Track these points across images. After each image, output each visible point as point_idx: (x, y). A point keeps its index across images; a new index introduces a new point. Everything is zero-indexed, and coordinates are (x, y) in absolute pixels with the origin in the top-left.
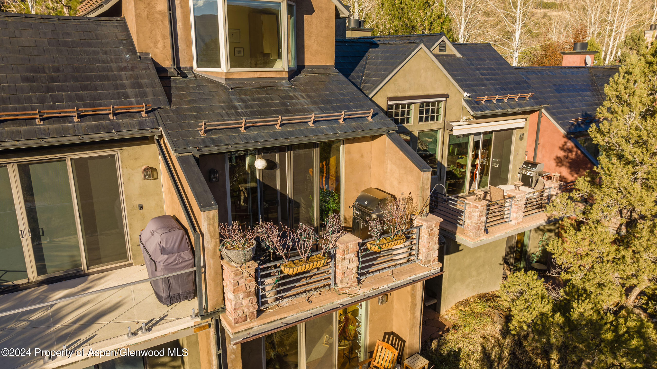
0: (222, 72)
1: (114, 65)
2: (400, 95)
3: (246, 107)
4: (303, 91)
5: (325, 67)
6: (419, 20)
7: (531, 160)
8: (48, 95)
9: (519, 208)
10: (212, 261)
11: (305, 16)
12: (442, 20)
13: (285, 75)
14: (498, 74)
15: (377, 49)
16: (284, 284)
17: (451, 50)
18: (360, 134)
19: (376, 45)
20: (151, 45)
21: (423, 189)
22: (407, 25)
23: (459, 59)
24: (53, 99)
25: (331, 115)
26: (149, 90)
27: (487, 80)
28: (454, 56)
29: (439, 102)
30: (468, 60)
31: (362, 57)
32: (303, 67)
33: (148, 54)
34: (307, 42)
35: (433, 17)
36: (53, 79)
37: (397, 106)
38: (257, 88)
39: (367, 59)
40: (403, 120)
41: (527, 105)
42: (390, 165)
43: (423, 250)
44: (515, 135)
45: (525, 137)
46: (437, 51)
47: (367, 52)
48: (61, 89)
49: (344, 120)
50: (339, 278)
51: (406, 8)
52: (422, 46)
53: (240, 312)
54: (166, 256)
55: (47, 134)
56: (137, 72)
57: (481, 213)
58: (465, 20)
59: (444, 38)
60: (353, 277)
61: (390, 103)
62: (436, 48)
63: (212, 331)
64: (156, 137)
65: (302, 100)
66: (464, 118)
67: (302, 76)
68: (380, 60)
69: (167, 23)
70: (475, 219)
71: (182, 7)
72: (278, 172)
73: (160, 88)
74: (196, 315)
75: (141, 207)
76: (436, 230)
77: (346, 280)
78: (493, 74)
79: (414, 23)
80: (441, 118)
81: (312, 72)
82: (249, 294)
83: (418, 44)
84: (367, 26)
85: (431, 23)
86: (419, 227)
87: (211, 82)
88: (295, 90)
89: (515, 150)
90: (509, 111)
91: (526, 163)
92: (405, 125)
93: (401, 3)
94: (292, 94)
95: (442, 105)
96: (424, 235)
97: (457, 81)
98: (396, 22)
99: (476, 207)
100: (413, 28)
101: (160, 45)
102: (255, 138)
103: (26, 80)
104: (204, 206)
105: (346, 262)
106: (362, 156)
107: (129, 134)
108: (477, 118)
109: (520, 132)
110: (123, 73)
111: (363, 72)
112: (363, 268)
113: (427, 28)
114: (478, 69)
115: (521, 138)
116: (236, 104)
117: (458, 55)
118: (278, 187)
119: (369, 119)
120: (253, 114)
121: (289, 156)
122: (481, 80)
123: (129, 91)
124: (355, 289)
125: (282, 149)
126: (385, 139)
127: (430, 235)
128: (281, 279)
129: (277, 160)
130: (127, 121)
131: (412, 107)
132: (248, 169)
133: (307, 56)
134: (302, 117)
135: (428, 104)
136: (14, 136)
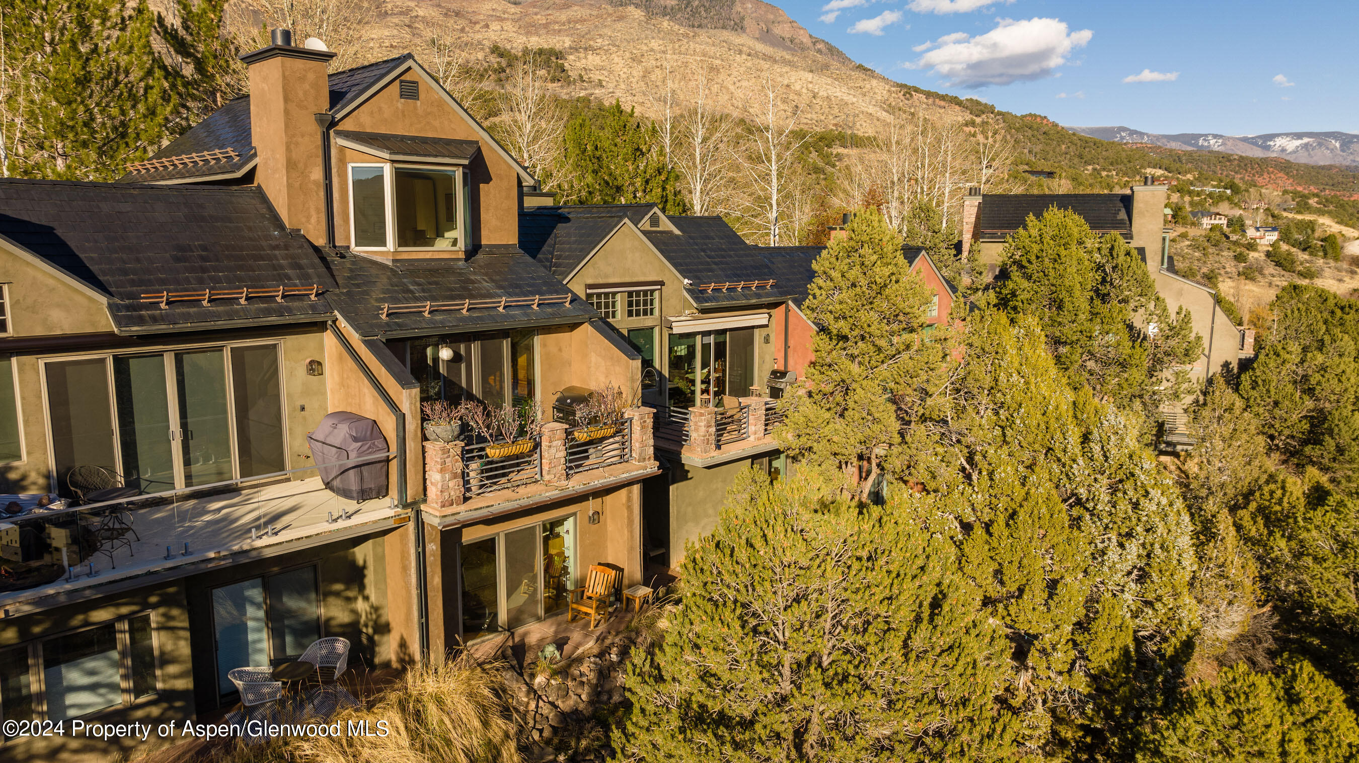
0: (389, 252)
1: (264, 243)
2: (601, 281)
3: (423, 291)
4: (486, 274)
5: (506, 246)
6: (626, 177)
7: (782, 368)
8: (205, 275)
9: (758, 419)
10: (413, 445)
11: (481, 185)
12: (663, 177)
13: (462, 255)
14: (731, 256)
15: (568, 225)
16: (491, 470)
17: (666, 225)
18: (557, 321)
19: (566, 220)
20: (304, 220)
21: (633, 380)
22: (607, 183)
23: (677, 236)
24: (212, 279)
26: (310, 271)
27: (716, 264)
28: (671, 232)
29: (652, 291)
30: (690, 237)
31: (549, 235)
32: (480, 246)
33: (299, 230)
34: (484, 216)
35: (649, 172)
36: (204, 259)
37: (599, 295)
38: (430, 270)
39: (556, 237)
40: (607, 314)
41: (768, 295)
42: (594, 358)
43: (636, 445)
44: (758, 335)
45: (772, 338)
46: (647, 227)
47: (554, 228)
48: (216, 269)
49: (539, 305)
50: (546, 468)
51: (604, 156)
52: (626, 220)
53: (446, 495)
54: (360, 444)
55: (218, 316)
56: (292, 251)
57: (708, 422)
58: (701, 176)
59: (655, 209)
60: (560, 469)
61: (589, 291)
62: (645, 223)
63: (411, 525)
64: (330, 322)
65: (485, 284)
66: (687, 312)
67: (480, 256)
68: (573, 239)
69: (322, 194)
70: (703, 430)
71: (339, 176)
72: (463, 366)
73: (322, 270)
74: (397, 506)
75: (303, 409)
76: (650, 422)
77: (554, 471)
78: (724, 257)
79: (620, 182)
80: (657, 312)
81: (490, 253)
82: (455, 476)
83: (621, 218)
84: (546, 189)
85: (647, 182)
86: (631, 420)
87: (375, 263)
88: (475, 273)
89: (760, 357)
90: (744, 302)
91: (774, 373)
92: (610, 320)
93: (596, 148)
94: (472, 277)
95: (656, 294)
96: (636, 427)
97: (675, 265)
98: (589, 179)
99: (702, 415)
100: (619, 189)
101: (313, 220)
102: (441, 322)
103: (177, 259)
104: (406, 384)
105: (553, 450)
106: (560, 350)
107: (302, 318)
108: (704, 311)
109: (764, 331)
110: (277, 252)
111: (552, 254)
112: (571, 461)
113: (640, 189)
114: (704, 251)
115: (767, 340)
116: (412, 287)
117: (677, 232)
118: (464, 384)
119: (567, 305)
120: (435, 298)
121: (475, 346)
122: (708, 263)
123: (289, 272)
124: (564, 483)
125: (468, 337)
126: (586, 328)
127: (643, 427)
128: (487, 464)
129: (463, 352)
130: (296, 304)
131: (618, 297)
132: (430, 362)
133: (484, 233)
135: (638, 293)
136: (187, 317)
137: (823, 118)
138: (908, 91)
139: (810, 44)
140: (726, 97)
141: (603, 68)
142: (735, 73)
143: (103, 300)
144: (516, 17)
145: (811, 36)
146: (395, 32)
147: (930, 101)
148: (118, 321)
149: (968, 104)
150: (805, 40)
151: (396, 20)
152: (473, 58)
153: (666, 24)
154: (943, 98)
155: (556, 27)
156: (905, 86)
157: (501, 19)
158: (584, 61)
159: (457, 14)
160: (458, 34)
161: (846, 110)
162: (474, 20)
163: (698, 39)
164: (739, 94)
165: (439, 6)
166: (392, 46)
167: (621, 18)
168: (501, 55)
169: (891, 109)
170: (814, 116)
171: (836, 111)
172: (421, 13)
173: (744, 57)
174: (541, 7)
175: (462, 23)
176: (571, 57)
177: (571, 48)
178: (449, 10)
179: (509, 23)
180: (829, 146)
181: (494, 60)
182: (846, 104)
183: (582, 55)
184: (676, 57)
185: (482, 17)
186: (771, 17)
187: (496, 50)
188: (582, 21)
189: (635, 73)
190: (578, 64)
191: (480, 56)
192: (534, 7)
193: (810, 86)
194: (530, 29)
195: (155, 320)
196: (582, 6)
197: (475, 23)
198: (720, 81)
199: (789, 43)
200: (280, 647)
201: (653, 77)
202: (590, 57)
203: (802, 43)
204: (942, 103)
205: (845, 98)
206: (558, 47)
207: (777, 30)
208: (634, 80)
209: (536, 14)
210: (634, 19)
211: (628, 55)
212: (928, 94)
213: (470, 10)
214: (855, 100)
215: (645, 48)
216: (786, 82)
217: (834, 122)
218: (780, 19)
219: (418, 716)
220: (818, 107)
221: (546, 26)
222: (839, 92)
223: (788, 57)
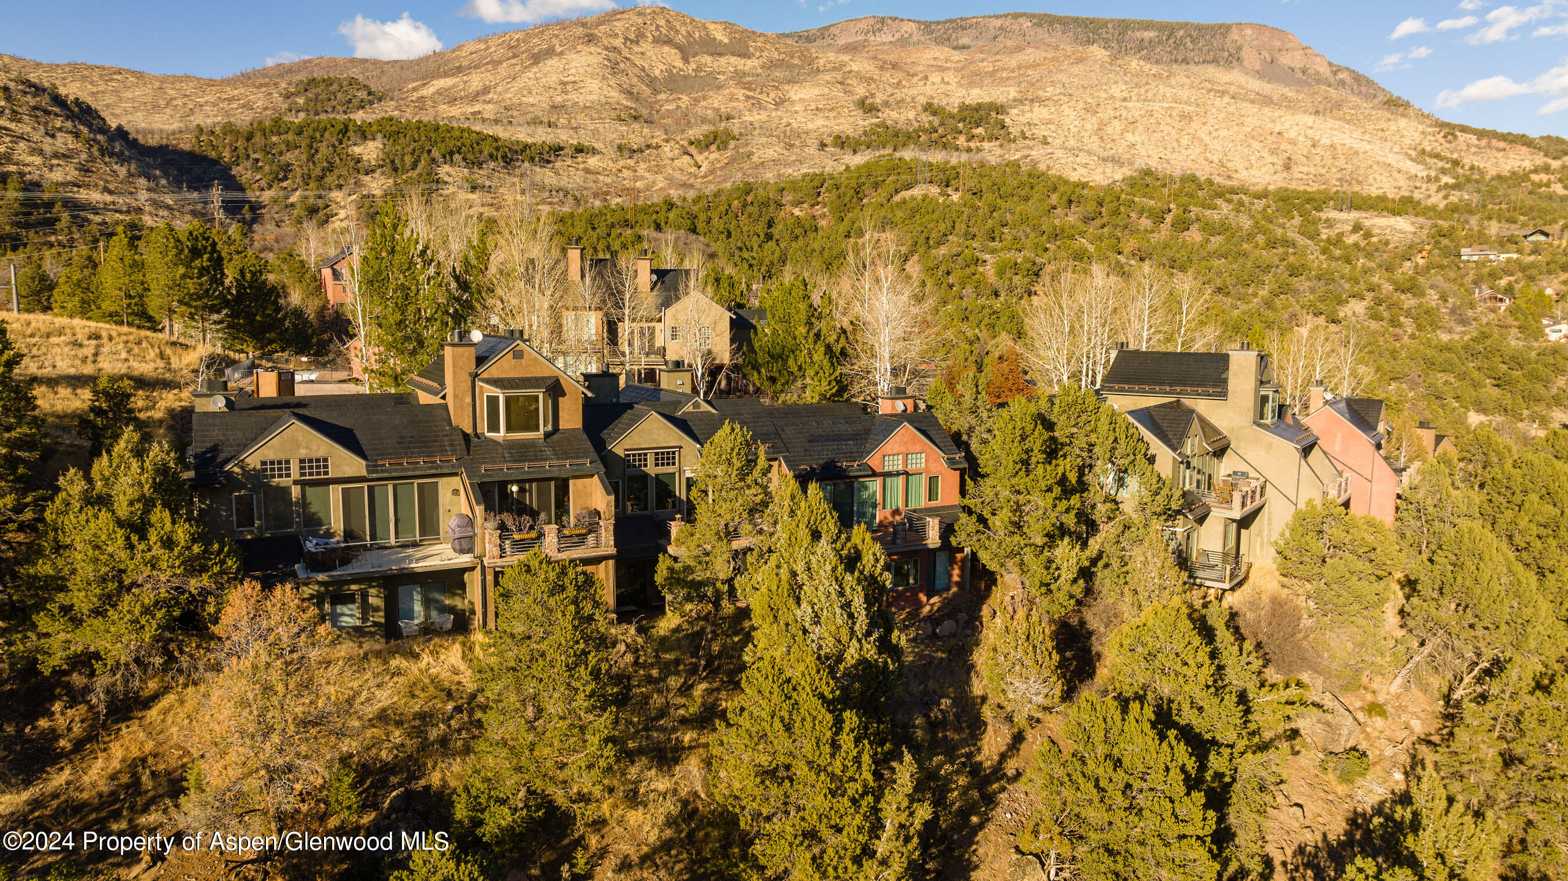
0: (501, 435)
1: (440, 433)
2: (636, 447)
3: (510, 456)
4: (553, 446)
5: (574, 429)
8: (410, 451)
10: (480, 531)
11: (558, 398)
13: (544, 436)
16: (515, 544)
17: (705, 407)
20: (461, 422)
23: (713, 415)
25: (562, 462)
26: (458, 447)
28: (709, 412)
29: (673, 452)
30: (723, 415)
32: (558, 430)
33: (459, 426)
34: (560, 416)
37: (634, 455)
38: (523, 444)
40: (640, 465)
42: (598, 493)
48: (417, 448)
49: (570, 465)
50: (546, 546)
53: (493, 554)
54: (461, 529)
55: (409, 470)
56: (452, 436)
57: (680, 530)
60: (554, 547)
61: (627, 452)
63: (480, 566)
64: (460, 473)
65: (550, 452)
67: (557, 436)
69: (471, 406)
70: (676, 535)
71: (479, 399)
72: (527, 492)
73: (464, 446)
74: (473, 557)
75: (449, 511)
77: (551, 548)
80: (677, 464)
81: (563, 433)
82: (497, 546)
86: (602, 526)
87: (494, 441)
88: (547, 446)
94: (543, 448)
95: (676, 453)
96: (604, 530)
101: (466, 421)
102: (511, 474)
104: (478, 503)
105: (550, 538)
106: (584, 487)
107: (446, 471)
110: (445, 437)
116: (506, 454)
117: (714, 411)
118: (528, 503)
119: (588, 464)
120: (514, 461)
121: (534, 485)
123: (449, 448)
124: (556, 554)
125: (531, 481)
126: (597, 477)
127: (607, 530)
128: (513, 542)
129: (527, 488)
130: (446, 464)
131: (648, 455)
133: (561, 423)
134: (542, 463)
135: (663, 453)
136: (396, 470)
137: (1323, 171)
138: (1450, 130)
139: (1329, 74)
140: (1198, 151)
141: (1050, 122)
142: (1212, 121)
143: (364, 463)
144: (960, 65)
145: (1330, 64)
146: (826, 91)
147: (1484, 142)
148: (368, 472)
149: (1543, 144)
150: (1322, 70)
151: (828, 78)
152: (903, 118)
153: (1134, 64)
154: (1504, 137)
155: (1004, 74)
156: (1448, 125)
157: (942, 69)
158: (1029, 115)
159: (894, 66)
160: (890, 90)
161: (1355, 161)
162: (912, 72)
163: (1173, 81)
164: (1216, 145)
165: (875, 58)
166: (817, 109)
167: (1080, 60)
168: (934, 113)
169: (1422, 156)
170: (1312, 170)
171: (1341, 162)
172: (855, 68)
173: (1226, 99)
174: (989, 51)
175: (899, 75)
176: (1014, 111)
177: (1015, 100)
178: (885, 62)
179: (950, 73)
180: (1319, 209)
181: (926, 119)
182: (1357, 153)
183: (1027, 108)
184: (1139, 105)
185: (920, 68)
186: (1278, 44)
187: (929, 108)
188: (1035, 66)
189: (1088, 126)
190: (1021, 119)
191: (911, 115)
192: (981, 52)
193: (1310, 132)
194: (973, 79)
195: (382, 471)
196: (1037, 48)
197: (913, 76)
198: (1192, 131)
199: (1299, 75)
200: (427, 617)
201: (1110, 130)
202: (1036, 109)
203: (1317, 73)
204: (1502, 145)
205: (1356, 145)
206: (1002, 99)
207: (1285, 60)
208: (1086, 134)
209: (982, 61)
210: (1096, 61)
211: (1081, 104)
212: (1481, 134)
213: (909, 61)
214: (1368, 147)
215: (1104, 95)
216: (1277, 129)
217: (1339, 176)
218: (1290, 45)
219: (471, 649)
220: (1318, 158)
221: (992, 74)
222: (1348, 137)
223: (1291, 94)
